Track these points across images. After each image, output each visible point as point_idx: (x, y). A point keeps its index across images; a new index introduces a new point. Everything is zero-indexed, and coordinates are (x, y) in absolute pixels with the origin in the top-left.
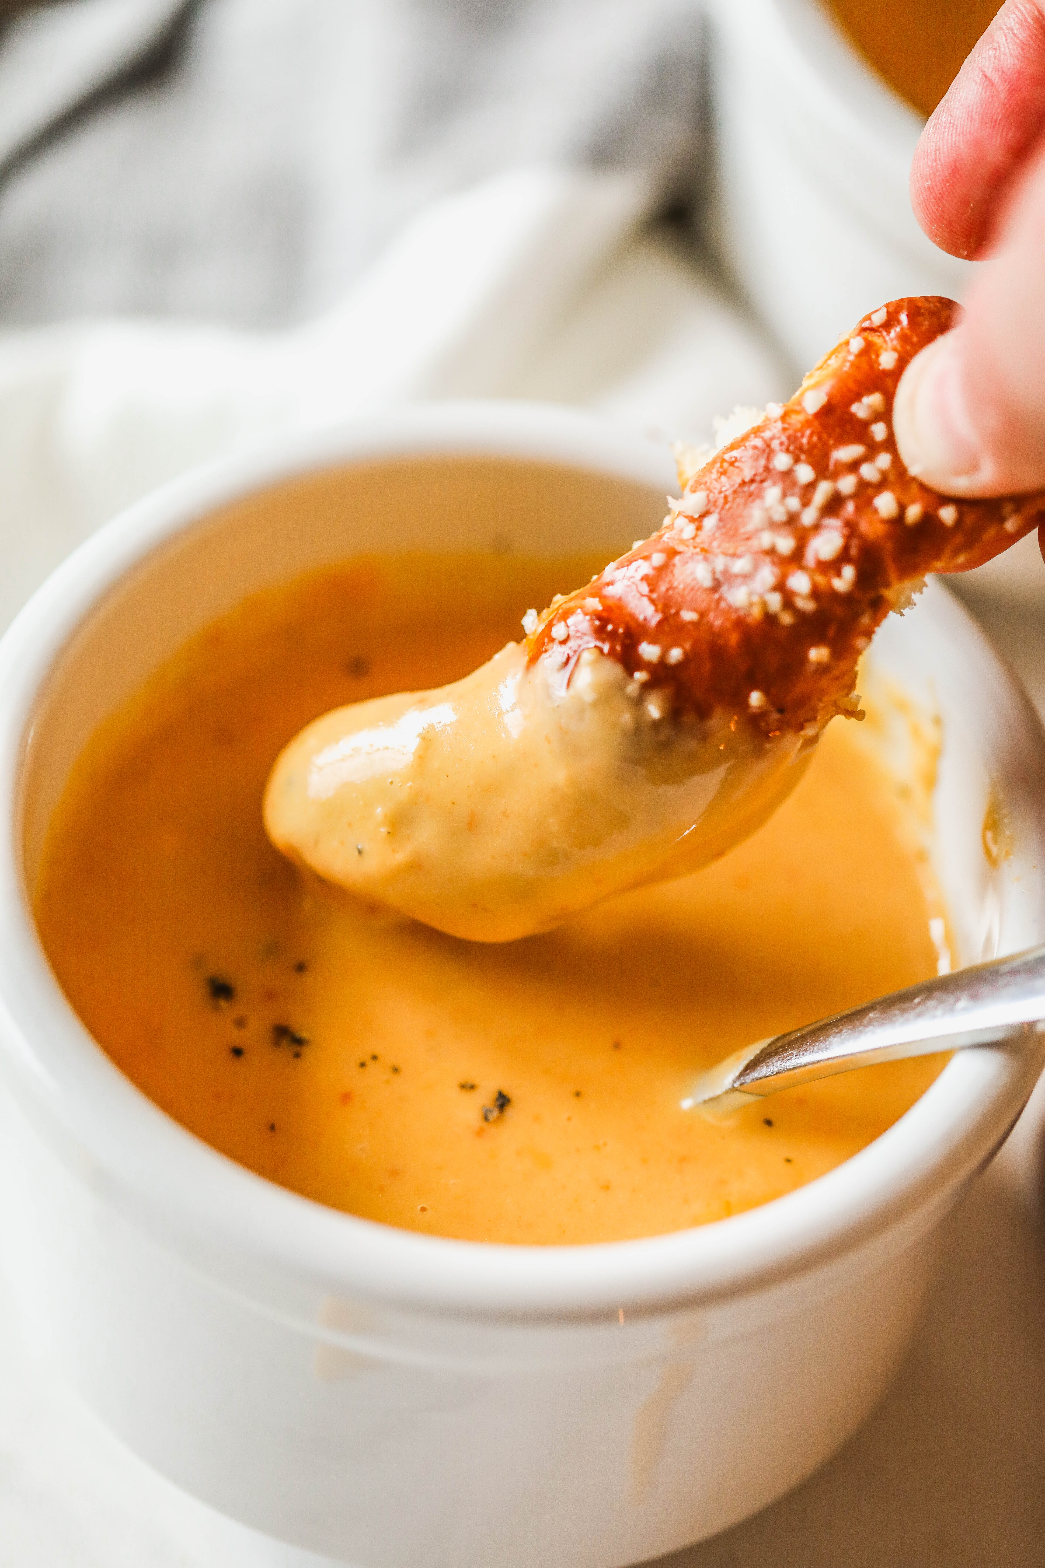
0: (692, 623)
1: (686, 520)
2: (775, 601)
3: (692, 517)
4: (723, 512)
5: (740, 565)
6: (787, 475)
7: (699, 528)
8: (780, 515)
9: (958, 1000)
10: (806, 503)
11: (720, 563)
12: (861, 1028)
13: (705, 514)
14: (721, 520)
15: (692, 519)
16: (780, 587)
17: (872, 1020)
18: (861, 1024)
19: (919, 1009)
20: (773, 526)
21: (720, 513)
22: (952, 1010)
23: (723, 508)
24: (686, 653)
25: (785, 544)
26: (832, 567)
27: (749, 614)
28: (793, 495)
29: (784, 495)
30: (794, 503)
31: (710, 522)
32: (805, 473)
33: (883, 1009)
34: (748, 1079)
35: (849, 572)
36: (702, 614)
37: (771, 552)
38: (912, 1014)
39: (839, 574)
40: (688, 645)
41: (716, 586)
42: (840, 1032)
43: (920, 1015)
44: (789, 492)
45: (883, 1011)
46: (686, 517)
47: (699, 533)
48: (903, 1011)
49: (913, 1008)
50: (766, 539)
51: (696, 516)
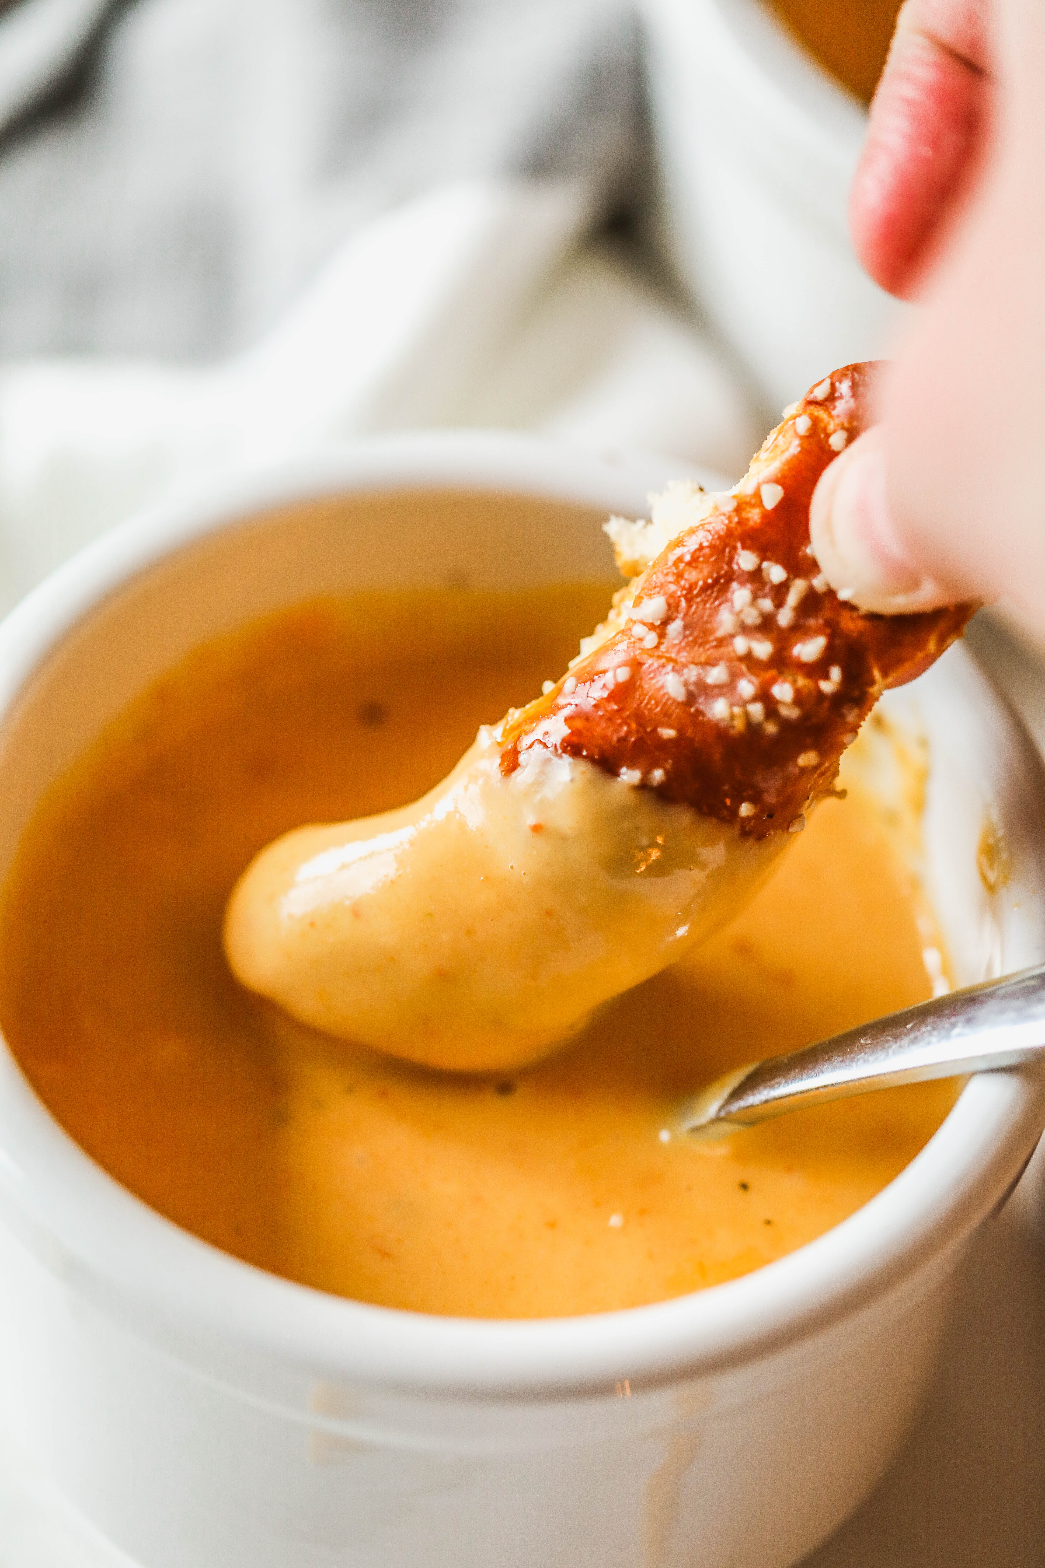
0: (670, 740)
1: (645, 629)
2: (757, 710)
3: (652, 624)
4: (688, 618)
5: (717, 675)
6: (756, 577)
7: (662, 636)
8: (752, 617)
9: (953, 1026)
10: (779, 603)
11: (692, 673)
12: (852, 1055)
13: (666, 621)
14: (685, 627)
15: (652, 627)
16: (764, 696)
17: (863, 1047)
18: (851, 1051)
19: (912, 1036)
20: (745, 629)
21: (683, 619)
22: (948, 1037)
23: (686, 615)
24: (667, 772)
25: (763, 649)
26: (818, 670)
27: (731, 726)
28: (764, 597)
29: (755, 597)
30: (767, 604)
31: (674, 629)
32: (776, 573)
33: (874, 1035)
34: (735, 1107)
35: (836, 673)
36: (681, 731)
37: (748, 658)
38: (906, 1041)
39: (826, 677)
40: (669, 764)
41: (691, 698)
42: (829, 1059)
43: (914, 1041)
44: (760, 593)
45: (874, 1037)
46: (644, 624)
47: (663, 641)
48: (896, 1037)
49: (906, 1035)
50: (741, 645)
51: (658, 623)
